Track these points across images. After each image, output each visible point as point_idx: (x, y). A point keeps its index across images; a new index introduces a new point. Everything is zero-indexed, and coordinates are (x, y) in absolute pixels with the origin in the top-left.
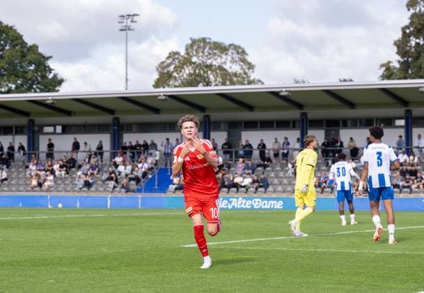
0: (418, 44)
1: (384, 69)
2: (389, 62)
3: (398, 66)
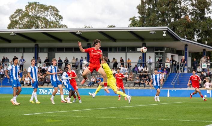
0: (149, 8)
1: (131, 21)
2: (134, 17)
3: (138, 19)
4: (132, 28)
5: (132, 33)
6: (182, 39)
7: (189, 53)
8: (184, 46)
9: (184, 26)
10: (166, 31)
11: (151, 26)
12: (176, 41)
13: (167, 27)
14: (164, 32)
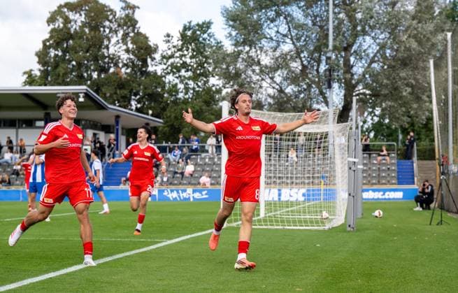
0: (56, 56)
1: (26, 76)
2: (31, 70)
3: (38, 74)
4: (28, 87)
5: (27, 95)
6: (110, 106)
7: (123, 129)
8: (114, 118)
9: (114, 85)
10: (84, 93)
11: (59, 84)
12: (100, 109)
13: (85, 87)
14: (81, 95)
